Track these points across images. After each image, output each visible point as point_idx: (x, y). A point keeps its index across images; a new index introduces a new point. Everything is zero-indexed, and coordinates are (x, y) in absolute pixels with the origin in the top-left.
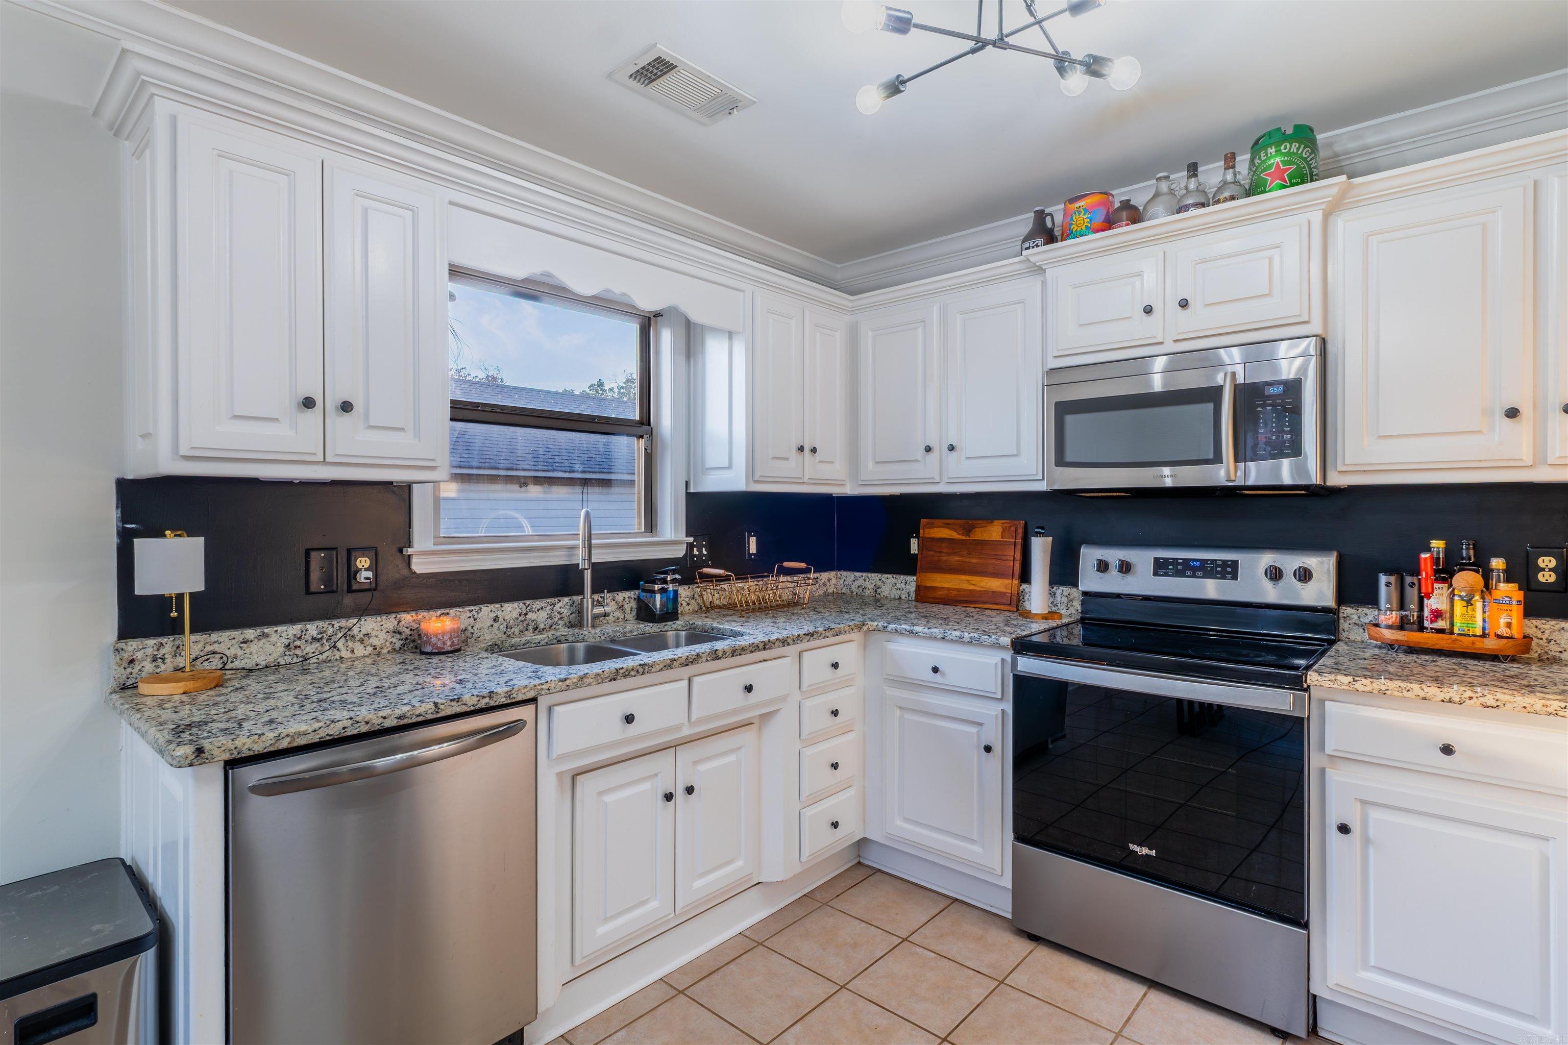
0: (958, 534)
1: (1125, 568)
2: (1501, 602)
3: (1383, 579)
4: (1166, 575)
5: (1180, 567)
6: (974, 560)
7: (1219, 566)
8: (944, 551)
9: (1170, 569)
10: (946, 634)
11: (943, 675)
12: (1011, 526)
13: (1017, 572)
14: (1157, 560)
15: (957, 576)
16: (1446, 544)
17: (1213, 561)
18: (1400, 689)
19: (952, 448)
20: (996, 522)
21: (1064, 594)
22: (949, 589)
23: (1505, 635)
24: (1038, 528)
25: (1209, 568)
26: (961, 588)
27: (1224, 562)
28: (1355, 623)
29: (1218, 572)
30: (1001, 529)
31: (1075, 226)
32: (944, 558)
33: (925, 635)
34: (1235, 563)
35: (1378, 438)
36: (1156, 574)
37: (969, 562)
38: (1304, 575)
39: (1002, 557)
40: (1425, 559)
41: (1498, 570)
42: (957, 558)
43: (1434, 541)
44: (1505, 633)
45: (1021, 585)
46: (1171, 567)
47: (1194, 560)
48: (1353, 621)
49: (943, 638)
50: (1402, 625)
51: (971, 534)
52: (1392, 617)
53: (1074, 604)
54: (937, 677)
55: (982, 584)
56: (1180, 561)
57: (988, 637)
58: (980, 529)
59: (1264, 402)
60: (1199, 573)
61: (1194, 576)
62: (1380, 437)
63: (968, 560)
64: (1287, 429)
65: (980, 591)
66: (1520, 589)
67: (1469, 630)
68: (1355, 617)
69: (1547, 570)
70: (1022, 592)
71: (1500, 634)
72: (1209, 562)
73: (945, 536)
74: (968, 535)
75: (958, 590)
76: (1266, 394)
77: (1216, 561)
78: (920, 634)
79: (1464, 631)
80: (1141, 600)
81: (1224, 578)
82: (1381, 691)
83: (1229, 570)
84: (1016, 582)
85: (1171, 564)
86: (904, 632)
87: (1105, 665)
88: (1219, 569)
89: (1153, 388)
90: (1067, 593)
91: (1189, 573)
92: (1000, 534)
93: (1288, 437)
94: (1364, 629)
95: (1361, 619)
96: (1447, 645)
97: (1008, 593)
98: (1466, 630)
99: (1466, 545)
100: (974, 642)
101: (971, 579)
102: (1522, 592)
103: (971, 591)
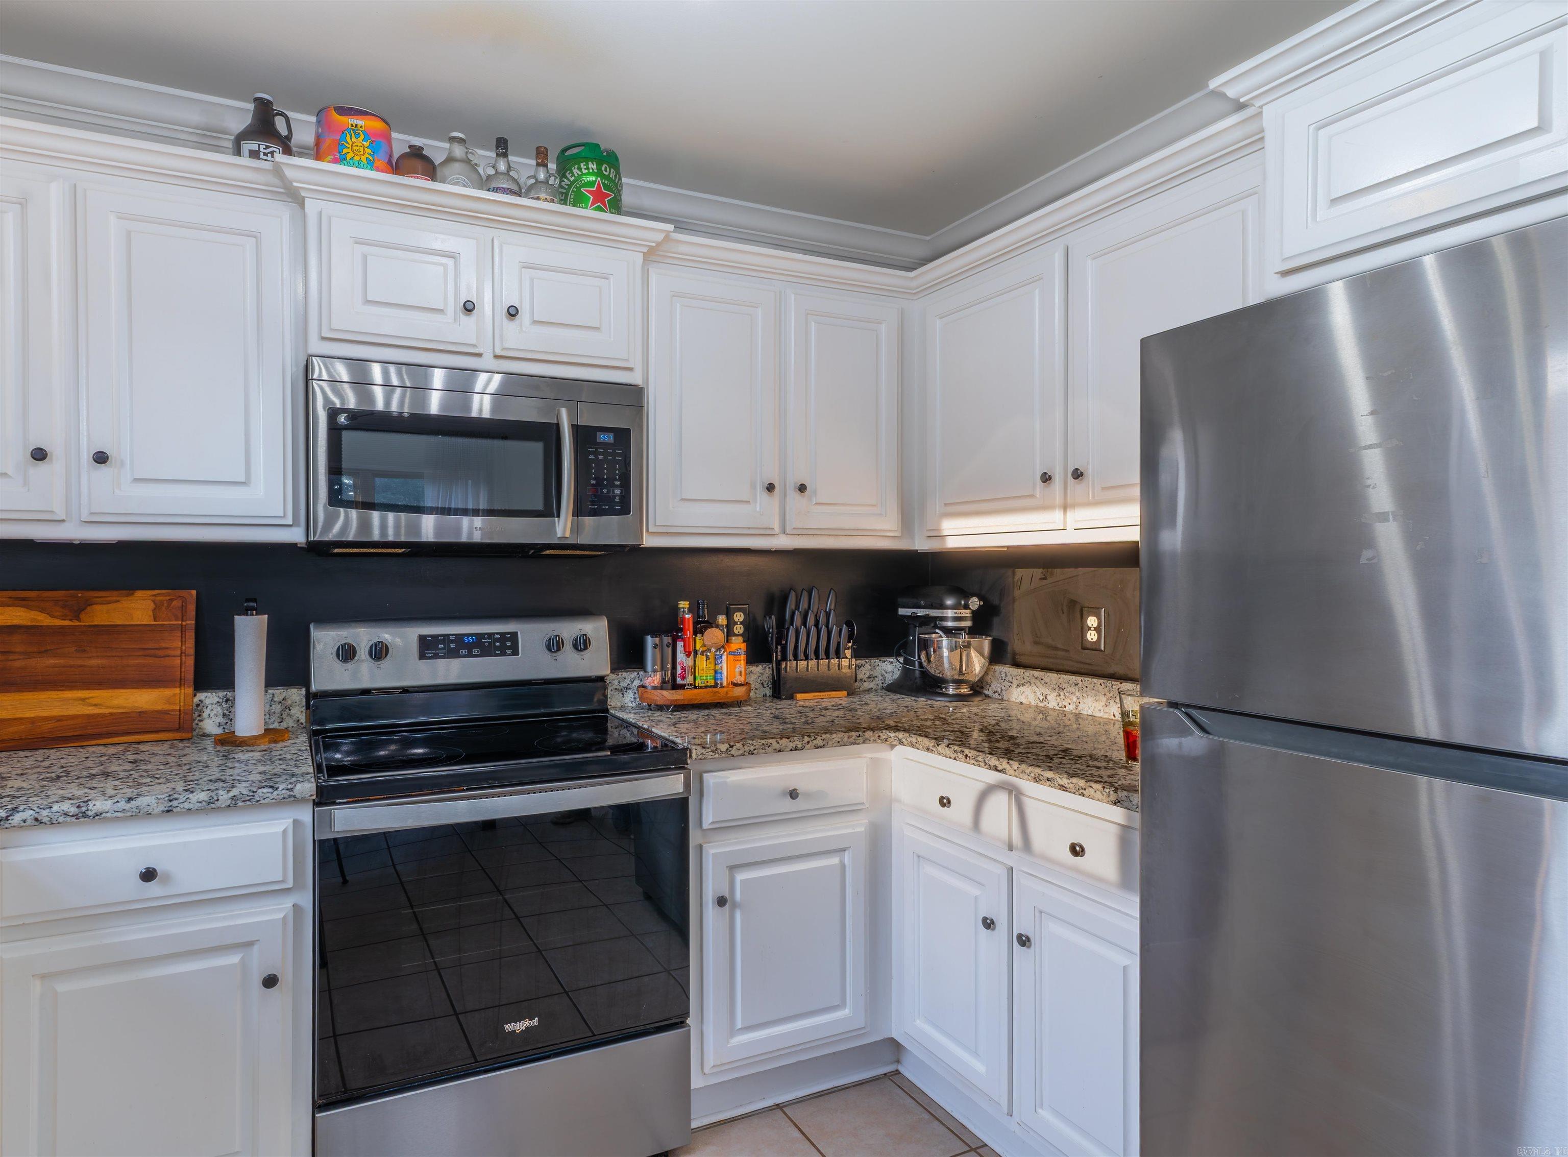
0: (52, 616)
1: (379, 652)
2: (736, 653)
3: (650, 641)
4: (436, 656)
5: (452, 646)
6: (94, 662)
7: (497, 640)
8: (17, 650)
9: (441, 649)
10: (175, 803)
11: (167, 878)
12: (171, 600)
13: (190, 676)
14: (422, 639)
15: (53, 695)
16: (689, 604)
17: (491, 635)
18: (764, 747)
19: (101, 458)
20: (139, 593)
21: (275, 699)
22: (33, 721)
23: (739, 682)
24: (248, 600)
25: (486, 644)
26: (66, 714)
27: (503, 635)
28: (616, 689)
29: (497, 648)
30: (152, 606)
31: (349, 150)
32: (18, 664)
33: (119, 814)
34: (514, 635)
35: (680, 500)
36: (422, 656)
37: (81, 666)
38: (582, 644)
39: (157, 652)
40: (689, 619)
41: (723, 625)
42: (52, 661)
43: (682, 602)
44: (739, 681)
45: (195, 695)
46: (441, 646)
47: (468, 635)
48: (614, 687)
49: (168, 811)
50: (663, 686)
51: (82, 616)
52: (656, 679)
53: (292, 712)
54: (153, 889)
55: (115, 702)
56: (452, 638)
57: (270, 790)
58: (105, 607)
59: (596, 449)
60: (476, 651)
61: (470, 655)
62: (682, 500)
63: (79, 662)
64: (618, 483)
65: (111, 714)
66: (744, 642)
67: (707, 682)
68: (616, 682)
69: (739, 623)
70: (198, 705)
71: (736, 682)
72: (486, 636)
73: (16, 622)
74: (79, 619)
75: (59, 719)
76: (598, 441)
77: (494, 634)
78: (108, 815)
79: (704, 683)
80: (401, 693)
81: (503, 654)
82: (751, 752)
83: (509, 644)
84: (190, 690)
85: (442, 642)
86: (61, 819)
87: (463, 791)
88: (498, 644)
89: (430, 411)
90: (281, 698)
91: (464, 652)
92: (151, 613)
93: (618, 491)
94: (623, 694)
95: (621, 684)
96: (710, 698)
97: (174, 711)
98: (706, 683)
99: (702, 604)
100: (240, 804)
101: (91, 695)
102: (745, 644)
103: (89, 716)
